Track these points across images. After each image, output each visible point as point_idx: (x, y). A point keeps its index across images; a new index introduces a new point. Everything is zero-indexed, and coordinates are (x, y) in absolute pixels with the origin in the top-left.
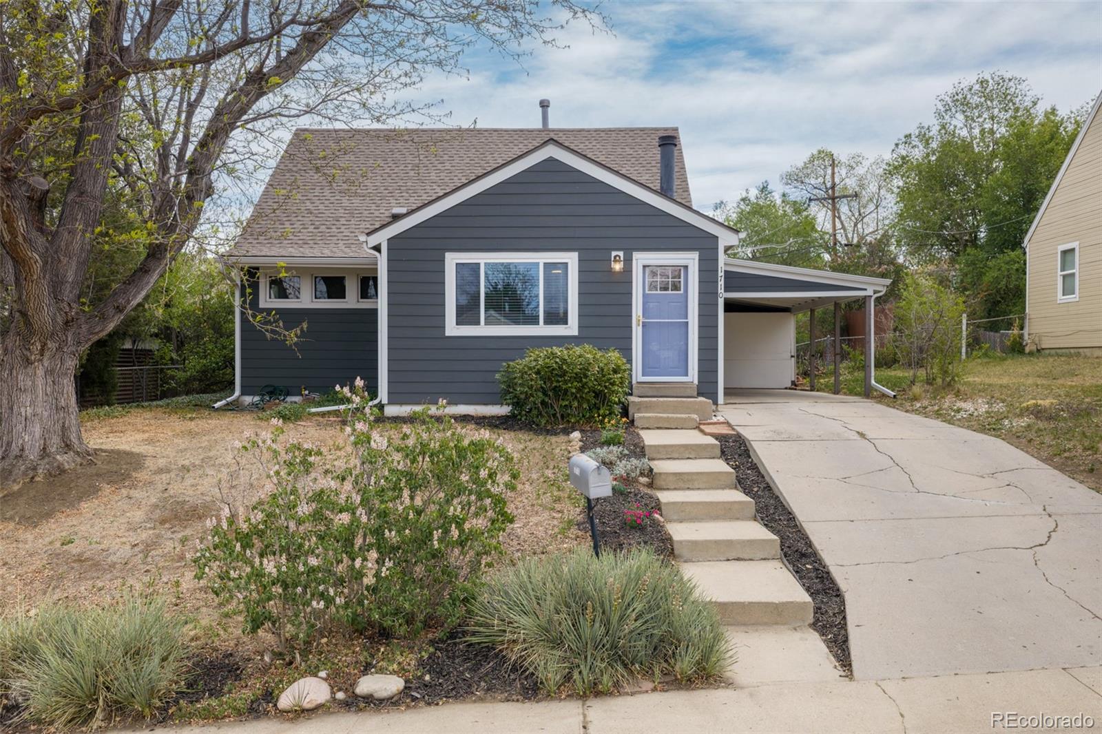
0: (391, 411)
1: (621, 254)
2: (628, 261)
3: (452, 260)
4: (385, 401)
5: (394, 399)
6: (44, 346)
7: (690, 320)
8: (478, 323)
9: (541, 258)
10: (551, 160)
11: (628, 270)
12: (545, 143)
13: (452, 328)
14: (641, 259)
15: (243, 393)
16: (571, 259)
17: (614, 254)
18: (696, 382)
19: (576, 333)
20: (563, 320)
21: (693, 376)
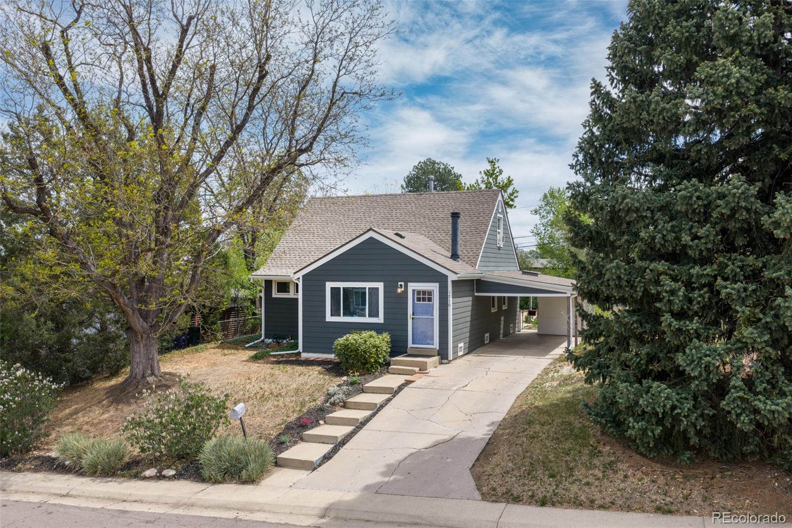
0: (305, 355)
1: (403, 283)
2: (406, 287)
3: (329, 285)
4: (301, 351)
5: (305, 350)
6: (142, 336)
7: (435, 317)
8: (340, 316)
9: (367, 285)
10: (371, 238)
11: (405, 292)
12: (369, 230)
13: (329, 318)
14: (412, 286)
15: (266, 337)
16: (380, 286)
17: (399, 283)
18: (438, 348)
19: (382, 322)
20: (377, 315)
21: (436, 345)
